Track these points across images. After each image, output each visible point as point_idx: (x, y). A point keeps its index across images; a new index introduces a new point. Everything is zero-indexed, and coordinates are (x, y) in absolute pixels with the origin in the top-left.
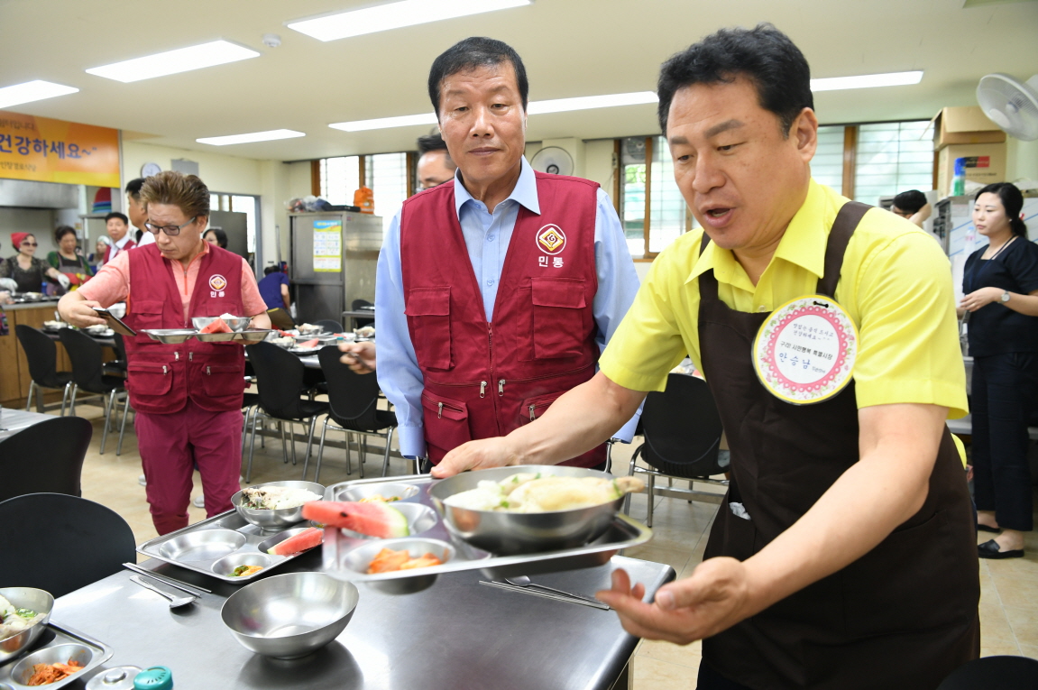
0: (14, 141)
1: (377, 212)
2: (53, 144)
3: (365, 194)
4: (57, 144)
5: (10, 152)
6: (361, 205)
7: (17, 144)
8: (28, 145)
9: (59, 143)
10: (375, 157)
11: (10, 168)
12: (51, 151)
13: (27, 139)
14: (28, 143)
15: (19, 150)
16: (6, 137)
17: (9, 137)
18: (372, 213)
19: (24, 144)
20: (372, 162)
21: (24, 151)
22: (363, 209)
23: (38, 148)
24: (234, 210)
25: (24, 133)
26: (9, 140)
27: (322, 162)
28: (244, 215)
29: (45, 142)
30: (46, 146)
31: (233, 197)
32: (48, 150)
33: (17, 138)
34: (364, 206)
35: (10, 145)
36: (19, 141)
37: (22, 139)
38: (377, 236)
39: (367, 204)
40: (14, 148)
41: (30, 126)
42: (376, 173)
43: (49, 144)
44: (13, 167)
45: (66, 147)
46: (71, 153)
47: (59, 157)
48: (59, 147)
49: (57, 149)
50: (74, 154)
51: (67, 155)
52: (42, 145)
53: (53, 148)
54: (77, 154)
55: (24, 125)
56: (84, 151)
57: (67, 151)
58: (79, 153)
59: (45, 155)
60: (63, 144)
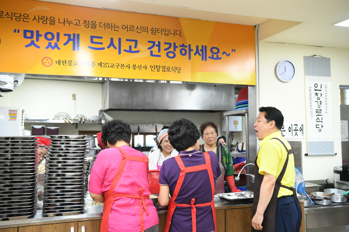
0: (163, 46)
2: (197, 47)
4: (200, 48)
5: (160, 56)
7: (165, 50)
8: (175, 50)
9: (202, 46)
11: (158, 71)
12: (195, 54)
13: (175, 44)
14: (175, 47)
15: (167, 54)
16: (157, 43)
17: (159, 42)
19: (172, 49)
21: (171, 55)
23: (183, 52)
25: (171, 39)
26: (159, 46)
29: (190, 45)
30: (190, 50)
32: (193, 53)
33: (165, 43)
35: (159, 51)
36: (168, 46)
37: (170, 44)
40: (163, 53)
41: (178, 33)
43: (194, 48)
44: (161, 70)
45: (208, 50)
46: (213, 56)
47: (203, 59)
48: (202, 50)
49: (201, 53)
50: (215, 56)
51: (209, 57)
52: (187, 49)
53: (197, 52)
54: (217, 56)
55: (172, 32)
56: (224, 53)
57: (209, 54)
58: (220, 55)
59: (190, 58)
60: (206, 47)
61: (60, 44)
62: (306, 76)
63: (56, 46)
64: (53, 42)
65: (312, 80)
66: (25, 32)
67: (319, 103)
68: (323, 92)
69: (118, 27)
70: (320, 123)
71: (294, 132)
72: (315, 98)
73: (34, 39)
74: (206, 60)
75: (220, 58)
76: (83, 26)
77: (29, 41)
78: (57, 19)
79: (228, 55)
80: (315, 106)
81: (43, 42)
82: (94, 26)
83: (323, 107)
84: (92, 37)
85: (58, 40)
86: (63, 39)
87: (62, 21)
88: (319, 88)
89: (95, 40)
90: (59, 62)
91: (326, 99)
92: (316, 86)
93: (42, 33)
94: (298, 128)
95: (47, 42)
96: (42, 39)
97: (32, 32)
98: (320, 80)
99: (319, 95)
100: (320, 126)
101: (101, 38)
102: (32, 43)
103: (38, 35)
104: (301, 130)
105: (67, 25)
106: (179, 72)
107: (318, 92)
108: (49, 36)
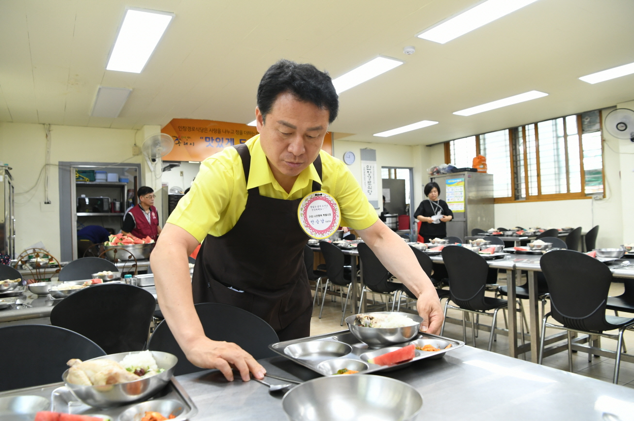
1: (489, 172)
3: (480, 160)
6: (477, 167)
10: (486, 135)
18: (485, 172)
20: (484, 139)
22: (479, 170)
24: (398, 178)
27: (451, 143)
28: (404, 181)
31: (397, 170)
34: (480, 168)
38: (489, 188)
39: (482, 166)
42: (487, 146)
61: (224, 145)
62: (362, 161)
63: (222, 145)
64: (220, 143)
65: (365, 164)
66: (206, 138)
67: (370, 177)
68: (372, 170)
70: (370, 190)
72: (367, 174)
73: (210, 142)
76: (235, 134)
77: (208, 143)
78: (221, 130)
80: (367, 179)
81: (215, 143)
82: (241, 134)
83: (372, 180)
84: (241, 140)
85: (223, 142)
86: (225, 142)
87: (224, 131)
88: (369, 168)
89: (242, 141)
91: (374, 175)
93: (215, 138)
95: (217, 144)
96: (214, 141)
97: (209, 138)
98: (370, 163)
99: (370, 173)
100: (370, 191)
102: (210, 144)
103: (212, 140)
105: (227, 133)
107: (369, 171)
108: (218, 140)
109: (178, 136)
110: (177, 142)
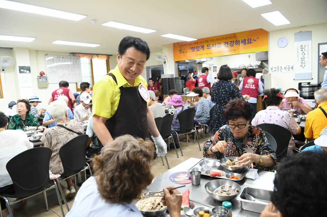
2: (242, 40)
4: (243, 40)
5: (228, 47)
7: (230, 44)
8: (233, 43)
9: (244, 40)
12: (241, 43)
13: (233, 41)
14: (234, 42)
15: (231, 46)
16: (227, 42)
19: (232, 43)
21: (232, 45)
23: (237, 43)
25: (232, 40)
29: (239, 40)
32: (240, 43)
33: (230, 42)
35: (228, 45)
36: (231, 42)
37: (232, 42)
41: (235, 37)
43: (241, 41)
45: (247, 40)
46: (248, 42)
47: (244, 44)
48: (244, 41)
49: (243, 42)
50: (249, 42)
51: (247, 43)
52: (238, 42)
53: (242, 42)
54: (250, 42)
55: (232, 37)
56: (254, 40)
57: (247, 42)
58: (252, 41)
59: (239, 45)
60: (245, 39)
61: (200, 49)
62: (295, 42)
63: (199, 50)
64: (198, 49)
66: (192, 48)
67: (303, 54)
68: (306, 49)
69: (215, 40)
70: (304, 65)
71: (288, 70)
72: (301, 52)
73: (194, 49)
74: (245, 44)
75: (252, 43)
76: (205, 42)
77: (192, 50)
78: (198, 42)
79: (255, 41)
80: (301, 56)
81: (196, 50)
82: (208, 42)
83: (306, 56)
84: (207, 45)
85: (199, 48)
86: (200, 47)
88: (304, 47)
89: (208, 46)
90: (200, 55)
91: (308, 52)
92: (302, 46)
93: (195, 47)
94: (290, 67)
95: (196, 49)
96: (195, 49)
97: (193, 47)
98: (303, 43)
99: (304, 51)
100: (304, 66)
101: (210, 45)
102: (193, 51)
103: (195, 48)
104: (292, 68)
105: (201, 43)
106: (235, 51)
107: (302, 49)
108: (197, 48)
109: (180, 49)
110: (180, 52)
